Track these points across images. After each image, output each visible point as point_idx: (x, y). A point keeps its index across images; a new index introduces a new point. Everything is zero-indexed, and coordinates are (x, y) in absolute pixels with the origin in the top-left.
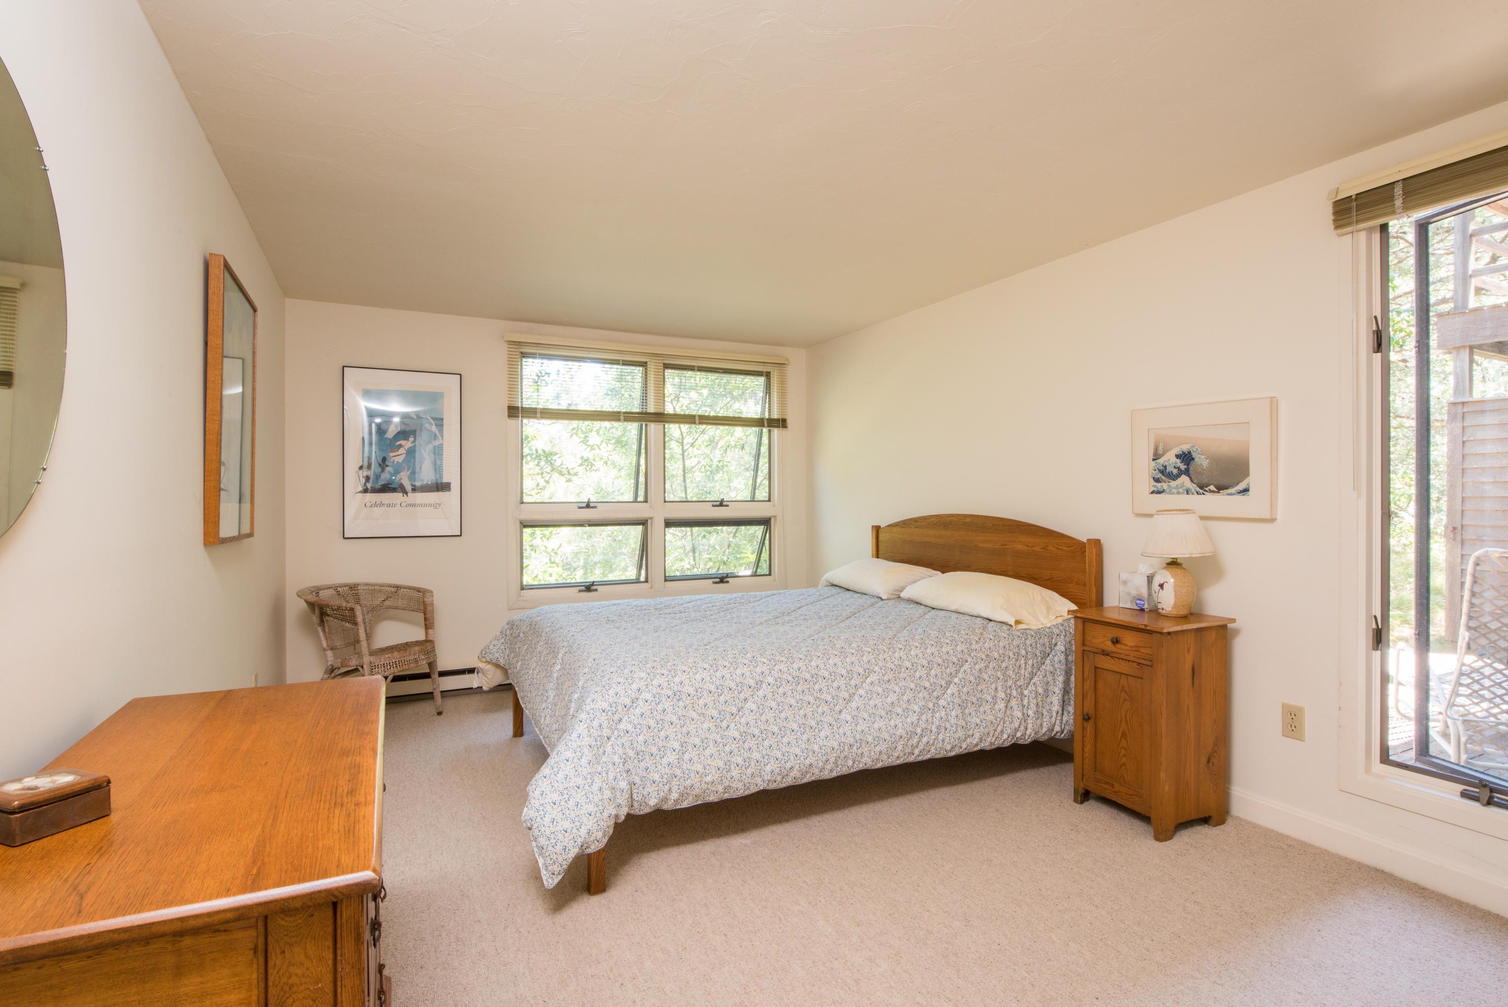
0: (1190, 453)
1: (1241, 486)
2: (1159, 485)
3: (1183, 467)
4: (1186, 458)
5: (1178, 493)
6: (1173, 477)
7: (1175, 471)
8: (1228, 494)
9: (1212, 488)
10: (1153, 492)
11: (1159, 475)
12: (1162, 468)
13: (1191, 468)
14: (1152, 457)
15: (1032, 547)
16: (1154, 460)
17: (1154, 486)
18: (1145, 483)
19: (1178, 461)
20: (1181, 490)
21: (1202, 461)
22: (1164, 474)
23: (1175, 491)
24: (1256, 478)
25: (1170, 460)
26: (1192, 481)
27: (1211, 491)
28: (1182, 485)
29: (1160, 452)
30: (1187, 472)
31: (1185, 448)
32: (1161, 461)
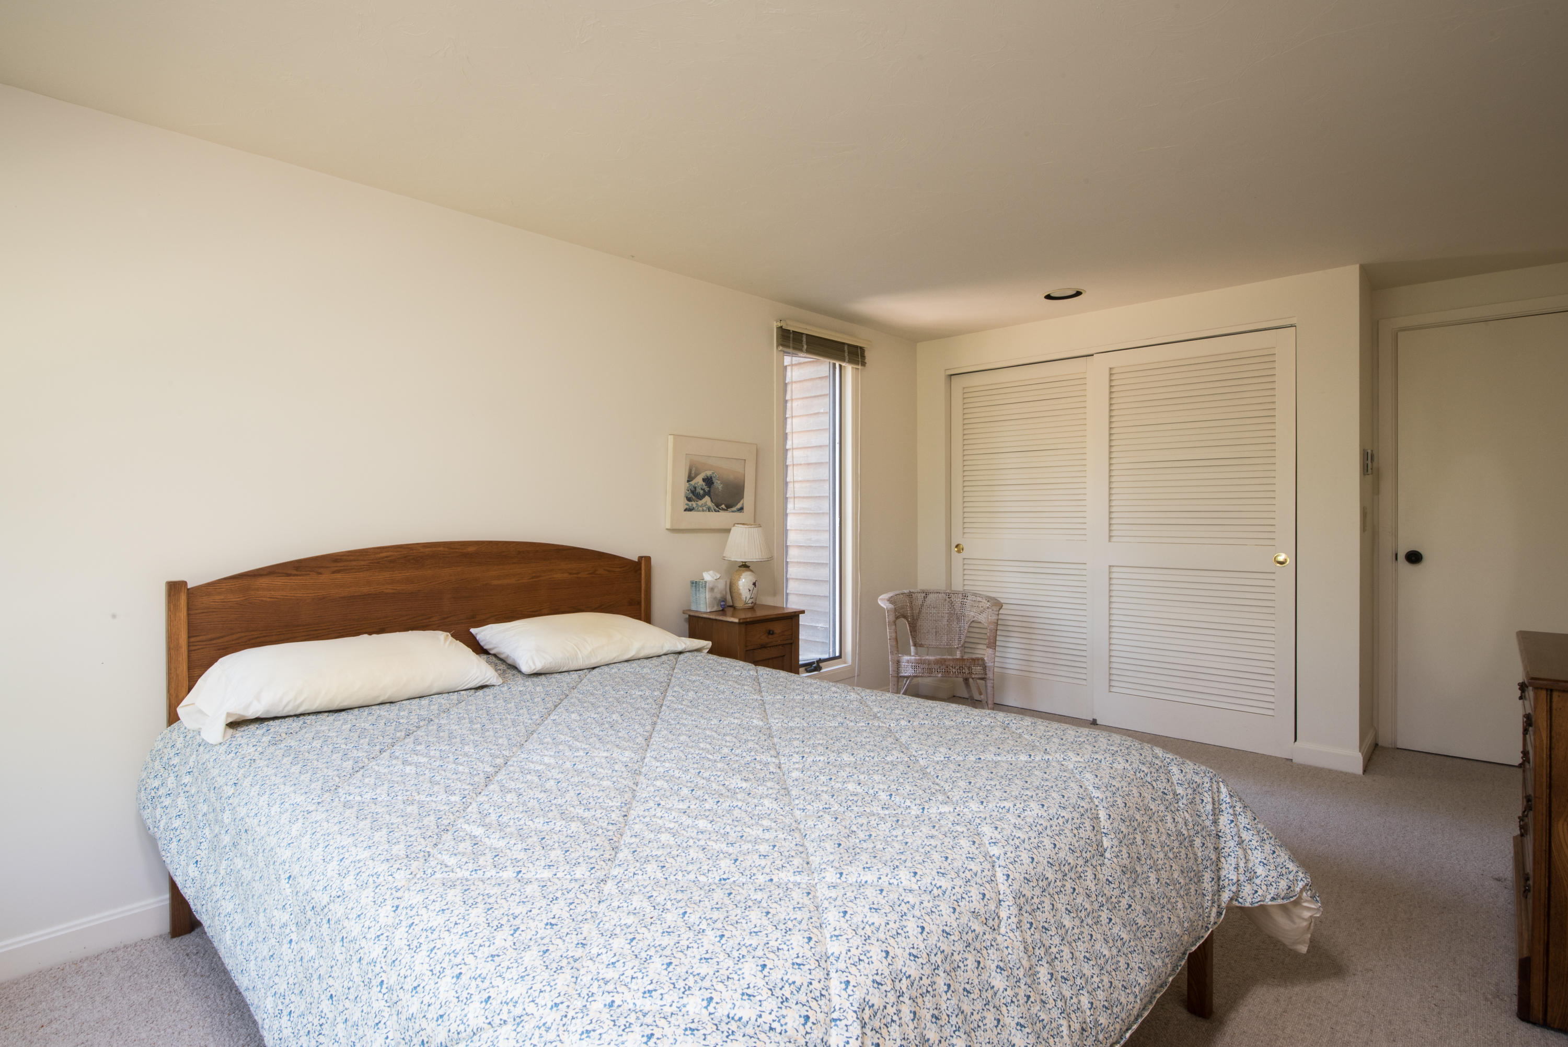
0: (711, 478)
1: (739, 506)
2: (690, 503)
3: (707, 489)
4: (709, 481)
5: (703, 511)
6: (700, 497)
7: (702, 492)
8: (733, 512)
9: (723, 506)
10: (686, 510)
11: (691, 495)
12: (693, 489)
13: (712, 491)
14: (687, 479)
15: (578, 573)
16: (688, 481)
17: (687, 504)
18: (682, 503)
19: (704, 484)
20: (705, 508)
21: (718, 485)
22: (694, 495)
23: (701, 509)
24: (748, 500)
25: (699, 481)
26: (712, 501)
27: (723, 509)
28: (705, 504)
29: (693, 475)
30: (708, 493)
31: (709, 473)
32: (693, 483)
